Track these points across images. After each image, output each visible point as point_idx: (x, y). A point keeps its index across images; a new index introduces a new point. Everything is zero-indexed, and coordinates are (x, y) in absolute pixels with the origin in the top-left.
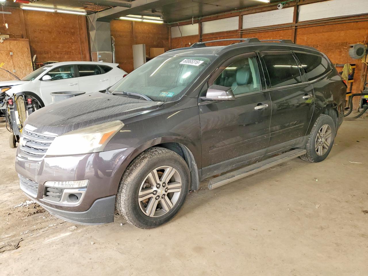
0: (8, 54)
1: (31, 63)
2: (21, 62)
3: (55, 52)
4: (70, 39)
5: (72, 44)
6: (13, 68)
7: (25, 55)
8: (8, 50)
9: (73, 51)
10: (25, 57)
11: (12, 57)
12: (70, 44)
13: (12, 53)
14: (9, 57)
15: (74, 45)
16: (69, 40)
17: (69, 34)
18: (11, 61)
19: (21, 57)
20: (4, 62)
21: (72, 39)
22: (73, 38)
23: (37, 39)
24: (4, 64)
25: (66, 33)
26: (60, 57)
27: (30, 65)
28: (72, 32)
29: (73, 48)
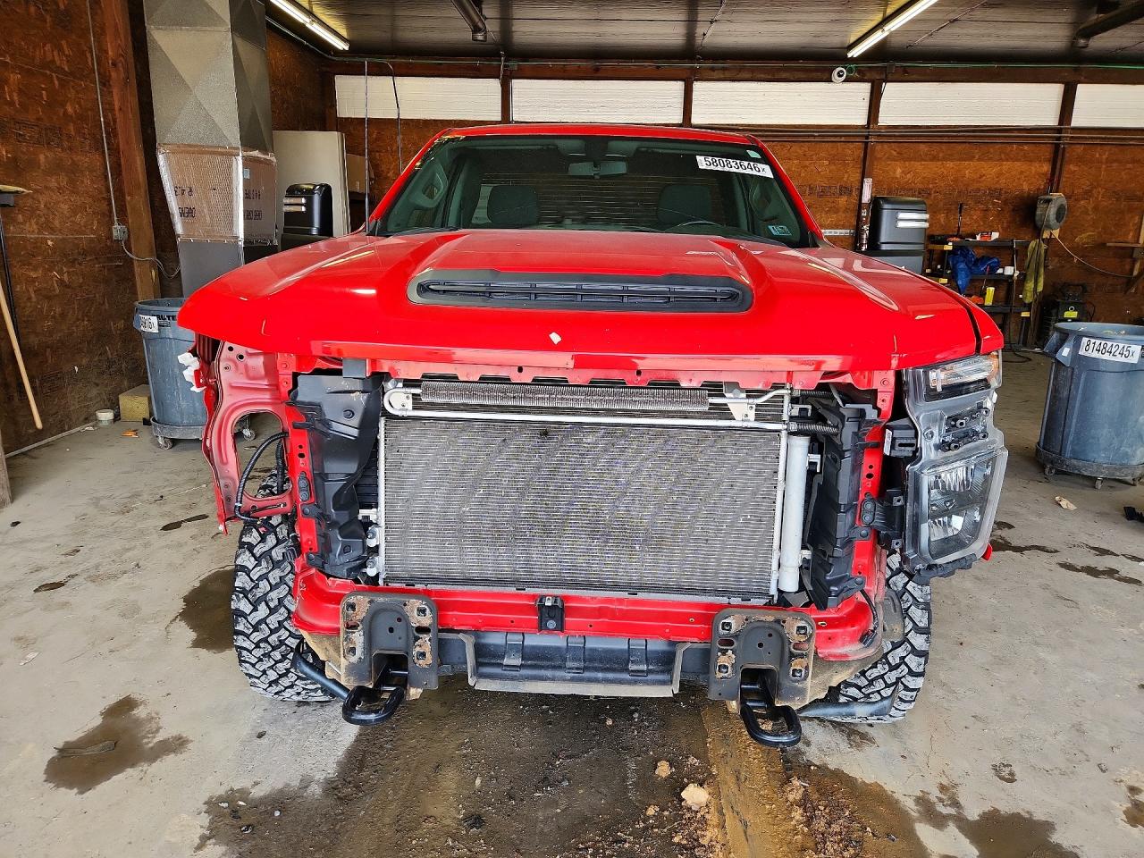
4: (55, 53)
5: (63, 84)
9: (72, 128)
12: (56, 83)
15: (72, 94)
16: (49, 57)
17: (49, 19)
21: (63, 52)
22: (63, 42)
25: (32, 9)
26: (15, 159)
28: (62, 7)
29: (70, 109)
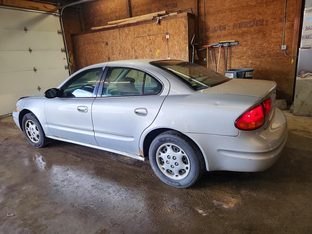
0: (164, 38)
1: (187, 47)
2: (176, 47)
3: (235, 26)
6: (168, 56)
7: (181, 37)
8: (165, 32)
9: (269, 18)
10: (181, 40)
11: (167, 41)
12: (265, 6)
13: (168, 36)
14: (165, 42)
18: (167, 47)
19: (177, 40)
20: (159, 48)
23: (213, 9)
24: (160, 51)
27: (186, 50)
